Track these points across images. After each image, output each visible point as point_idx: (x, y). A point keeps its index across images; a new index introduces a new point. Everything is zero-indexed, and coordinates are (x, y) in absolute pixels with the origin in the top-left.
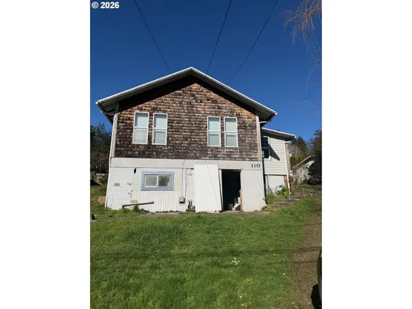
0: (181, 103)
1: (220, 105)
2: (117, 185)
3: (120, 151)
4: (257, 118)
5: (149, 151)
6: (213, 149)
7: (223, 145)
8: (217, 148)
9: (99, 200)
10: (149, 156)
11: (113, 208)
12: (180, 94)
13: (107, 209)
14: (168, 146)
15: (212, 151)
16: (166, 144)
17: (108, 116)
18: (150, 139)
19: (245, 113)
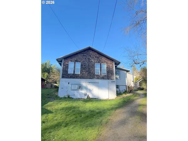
0: (86, 58)
1: (100, 59)
2: (62, 88)
3: (64, 76)
4: (114, 64)
5: (74, 76)
6: (97, 75)
7: (101, 74)
8: (99, 75)
9: (56, 94)
10: (74, 78)
11: (61, 97)
12: (85, 55)
13: (59, 97)
14: (81, 74)
15: (97, 76)
16: (80, 73)
17: (59, 63)
18: (74, 72)
19: (109, 62)
